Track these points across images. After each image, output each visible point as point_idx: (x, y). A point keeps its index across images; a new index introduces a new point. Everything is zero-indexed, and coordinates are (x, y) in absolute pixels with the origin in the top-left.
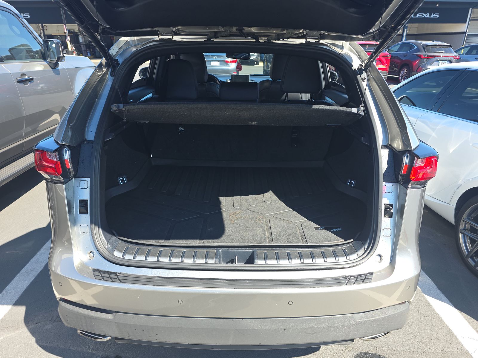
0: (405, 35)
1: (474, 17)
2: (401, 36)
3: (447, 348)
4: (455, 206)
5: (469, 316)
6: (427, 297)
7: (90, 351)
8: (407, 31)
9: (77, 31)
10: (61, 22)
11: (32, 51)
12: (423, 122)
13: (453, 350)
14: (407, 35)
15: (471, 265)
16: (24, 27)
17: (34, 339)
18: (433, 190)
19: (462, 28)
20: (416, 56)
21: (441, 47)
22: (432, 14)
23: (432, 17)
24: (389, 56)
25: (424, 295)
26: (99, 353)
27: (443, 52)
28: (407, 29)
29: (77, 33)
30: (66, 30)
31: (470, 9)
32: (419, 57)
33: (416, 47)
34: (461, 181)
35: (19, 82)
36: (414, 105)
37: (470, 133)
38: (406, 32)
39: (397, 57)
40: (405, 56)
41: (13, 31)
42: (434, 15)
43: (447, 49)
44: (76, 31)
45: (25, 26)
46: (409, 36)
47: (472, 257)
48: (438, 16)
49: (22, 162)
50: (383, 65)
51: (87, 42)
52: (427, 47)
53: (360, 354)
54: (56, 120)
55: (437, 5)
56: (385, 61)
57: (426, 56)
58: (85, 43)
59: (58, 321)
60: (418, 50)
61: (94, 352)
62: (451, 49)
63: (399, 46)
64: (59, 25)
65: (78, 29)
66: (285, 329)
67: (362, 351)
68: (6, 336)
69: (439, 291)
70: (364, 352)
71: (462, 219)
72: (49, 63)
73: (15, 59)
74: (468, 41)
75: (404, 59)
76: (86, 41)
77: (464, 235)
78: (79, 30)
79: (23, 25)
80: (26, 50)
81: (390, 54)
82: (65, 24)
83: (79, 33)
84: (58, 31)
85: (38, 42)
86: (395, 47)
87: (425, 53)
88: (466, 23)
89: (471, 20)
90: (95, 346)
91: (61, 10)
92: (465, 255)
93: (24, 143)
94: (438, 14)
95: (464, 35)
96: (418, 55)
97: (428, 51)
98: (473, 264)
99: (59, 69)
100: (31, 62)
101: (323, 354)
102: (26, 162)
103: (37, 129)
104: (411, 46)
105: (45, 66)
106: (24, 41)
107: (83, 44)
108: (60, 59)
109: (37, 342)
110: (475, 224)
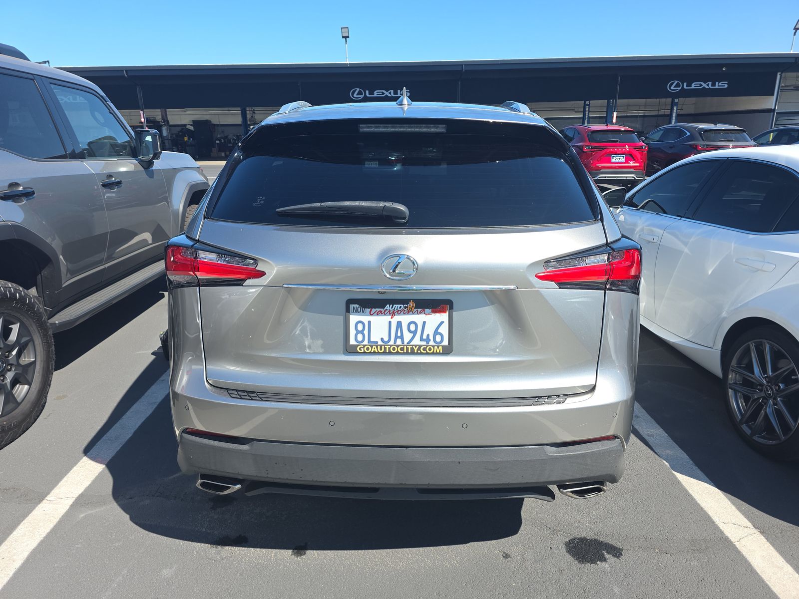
0: (674, 115)
1: (786, 86)
2: (668, 118)
3: (699, 535)
4: (720, 349)
5: (736, 499)
6: (679, 476)
7: (204, 530)
8: (677, 109)
9: (160, 120)
10: (137, 107)
11: (117, 146)
12: (671, 234)
13: (708, 538)
14: (678, 115)
15: (747, 434)
16: (111, 113)
17: (128, 516)
18: (691, 331)
19: (769, 102)
20: (688, 146)
21: (728, 133)
22: (717, 83)
23: (717, 87)
24: (645, 147)
25: (674, 472)
26: (216, 533)
27: (732, 141)
28: (677, 106)
29: (159, 122)
30: (144, 118)
31: (779, 73)
32: (694, 148)
33: (688, 134)
34: (724, 313)
35: (104, 185)
36: (665, 213)
37: (733, 244)
38: (676, 111)
39: (660, 148)
40: (671, 147)
41: (96, 119)
42: (720, 84)
43: (738, 135)
44: (158, 120)
45: (113, 112)
46: (681, 117)
47: (747, 422)
48: (726, 86)
49: (101, 296)
50: (636, 162)
51: (174, 135)
52: (706, 134)
53: (574, 539)
54: (145, 240)
55: (724, 69)
56: (639, 156)
57: (705, 147)
58: (171, 137)
59: (158, 496)
60: (692, 137)
61: (208, 531)
62: (745, 135)
63: (662, 132)
64: (132, 112)
65: (160, 117)
66: (459, 462)
67: (577, 536)
68: (89, 512)
69: (697, 468)
70: (579, 537)
71: (731, 368)
72: (141, 162)
73: (96, 157)
74: (779, 122)
75: (670, 152)
76: (172, 134)
77: (736, 392)
78: (162, 118)
79: (110, 110)
80: (111, 145)
81: (647, 144)
82: (142, 110)
83: (162, 123)
84: (131, 120)
85: (128, 133)
86: (657, 134)
87: (703, 143)
88: (773, 94)
89: (781, 90)
90: (210, 525)
91: (138, 89)
92: (738, 420)
93: (105, 269)
94: (727, 82)
95: (772, 113)
96: (691, 146)
97: (708, 139)
98: (748, 432)
99: (153, 170)
100: (118, 160)
101: (522, 538)
102: (106, 296)
103: (114, 256)
104: (679, 132)
105: (135, 165)
106: (107, 132)
107: (168, 139)
108: (157, 156)
109: (132, 519)
110: (748, 373)
